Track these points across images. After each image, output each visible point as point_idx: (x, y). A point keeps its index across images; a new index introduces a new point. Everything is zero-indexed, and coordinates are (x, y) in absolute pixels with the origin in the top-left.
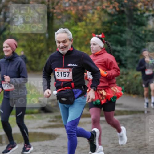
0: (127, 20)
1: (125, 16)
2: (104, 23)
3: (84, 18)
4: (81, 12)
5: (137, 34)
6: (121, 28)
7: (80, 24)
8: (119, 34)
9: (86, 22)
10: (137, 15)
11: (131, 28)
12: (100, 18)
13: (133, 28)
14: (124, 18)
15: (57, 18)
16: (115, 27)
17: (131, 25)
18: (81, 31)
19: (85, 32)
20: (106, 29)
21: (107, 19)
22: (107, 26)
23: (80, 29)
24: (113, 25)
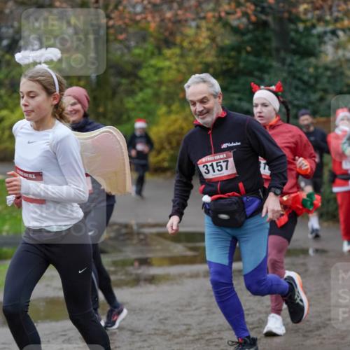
0: (274, 44)
1: (269, 34)
2: (222, 50)
3: (178, 39)
4: (170, 25)
5: (298, 75)
6: (262, 61)
7: (168, 52)
8: (257, 73)
9: (182, 48)
10: (297, 31)
11: (283, 61)
12: (213, 39)
13: (288, 61)
14: (268, 39)
15: (116, 39)
16: (247, 60)
17: (282, 54)
18: (170, 68)
19: (179, 71)
20: (226, 64)
21: (228, 40)
22: (229, 57)
23: (167, 63)
24: (244, 55)
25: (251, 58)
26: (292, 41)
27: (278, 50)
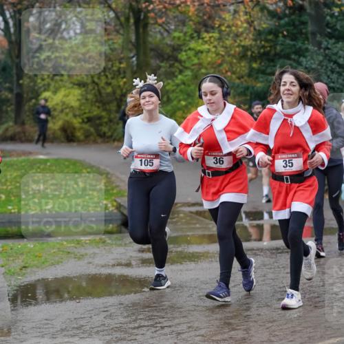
1: (305, 18)
2: (259, 33)
5: (334, 58)
6: (299, 44)
7: (206, 36)
8: (293, 56)
9: (220, 32)
10: (332, 16)
11: (319, 45)
12: (250, 23)
13: (324, 44)
14: (304, 23)
15: (156, 23)
16: (283, 43)
17: (318, 38)
18: (209, 51)
25: (288, 41)
26: (328, 25)
27: (314, 34)
